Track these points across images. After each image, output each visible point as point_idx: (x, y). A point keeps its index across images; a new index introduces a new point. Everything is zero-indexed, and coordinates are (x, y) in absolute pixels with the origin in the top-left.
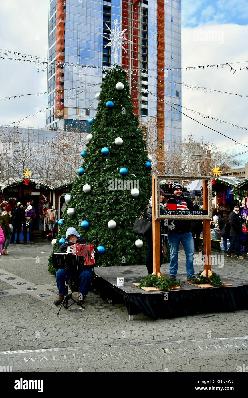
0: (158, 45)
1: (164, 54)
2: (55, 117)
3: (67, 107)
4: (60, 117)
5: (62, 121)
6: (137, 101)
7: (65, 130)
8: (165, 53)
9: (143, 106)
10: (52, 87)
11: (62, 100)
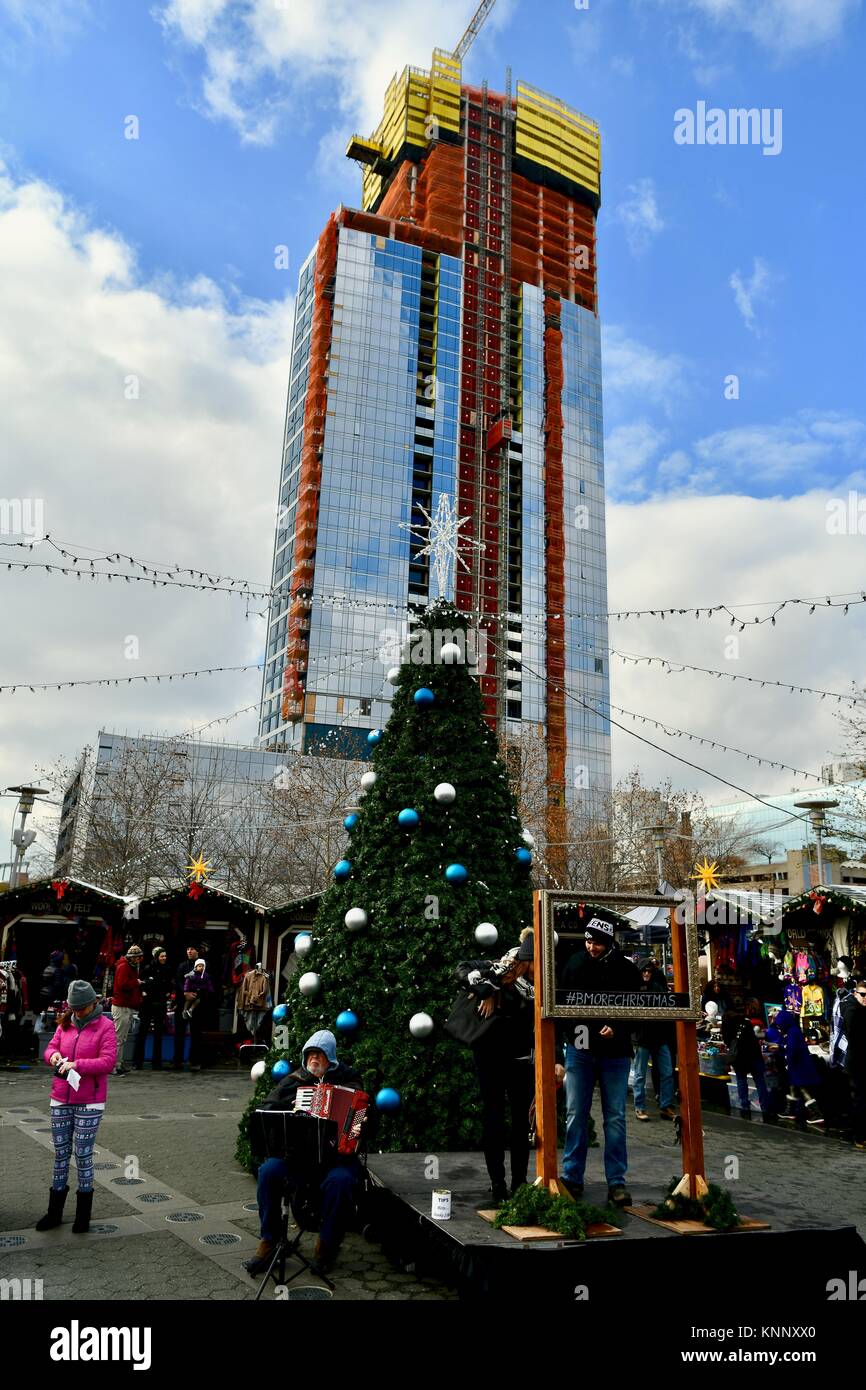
0: (547, 546)
1: (562, 568)
2: (281, 718)
3: (315, 694)
4: (296, 719)
5: (300, 728)
6: (495, 680)
7: (306, 753)
8: (566, 564)
9: (510, 694)
10: (280, 641)
11: (302, 676)
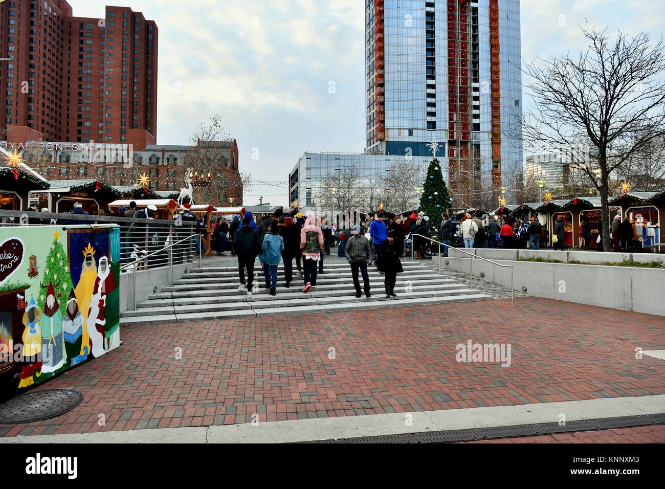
0: (491, 48)
1: (498, 58)
2: (375, 140)
3: (389, 129)
4: (382, 140)
5: (384, 144)
6: (467, 115)
7: (387, 154)
8: (500, 56)
9: (475, 121)
10: (372, 107)
11: (383, 122)
